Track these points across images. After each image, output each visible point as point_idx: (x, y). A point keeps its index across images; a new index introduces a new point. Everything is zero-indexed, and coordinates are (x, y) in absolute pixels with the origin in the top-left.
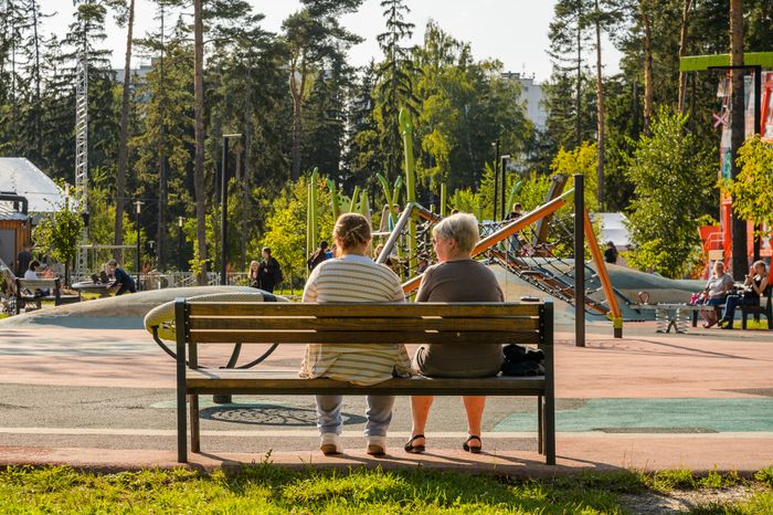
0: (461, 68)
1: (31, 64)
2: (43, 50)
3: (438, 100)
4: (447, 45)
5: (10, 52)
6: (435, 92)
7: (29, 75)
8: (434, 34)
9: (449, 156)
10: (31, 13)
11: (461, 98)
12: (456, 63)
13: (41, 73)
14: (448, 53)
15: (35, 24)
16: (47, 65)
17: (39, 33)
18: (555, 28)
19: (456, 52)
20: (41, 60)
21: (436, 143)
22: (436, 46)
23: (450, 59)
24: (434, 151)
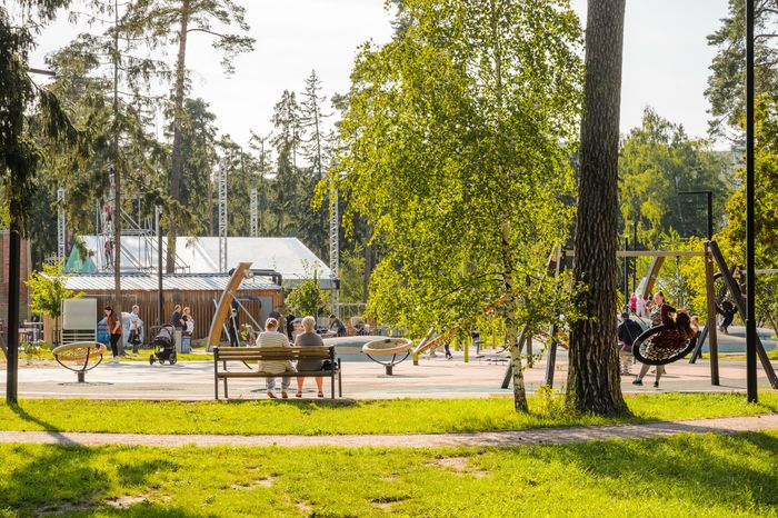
0: (674, 145)
1: (314, 155)
2: (323, 143)
3: (653, 174)
4: (662, 127)
5: (292, 151)
6: (650, 166)
7: (312, 164)
8: (650, 118)
9: (661, 220)
10: (313, 114)
11: (672, 172)
12: (670, 142)
13: (322, 162)
14: (663, 134)
15: (316, 123)
16: (327, 155)
17: (320, 130)
18: (713, 124)
19: (670, 133)
20: (322, 152)
21: (651, 209)
22: (652, 128)
23: (665, 139)
24: (650, 217)
